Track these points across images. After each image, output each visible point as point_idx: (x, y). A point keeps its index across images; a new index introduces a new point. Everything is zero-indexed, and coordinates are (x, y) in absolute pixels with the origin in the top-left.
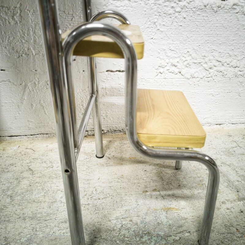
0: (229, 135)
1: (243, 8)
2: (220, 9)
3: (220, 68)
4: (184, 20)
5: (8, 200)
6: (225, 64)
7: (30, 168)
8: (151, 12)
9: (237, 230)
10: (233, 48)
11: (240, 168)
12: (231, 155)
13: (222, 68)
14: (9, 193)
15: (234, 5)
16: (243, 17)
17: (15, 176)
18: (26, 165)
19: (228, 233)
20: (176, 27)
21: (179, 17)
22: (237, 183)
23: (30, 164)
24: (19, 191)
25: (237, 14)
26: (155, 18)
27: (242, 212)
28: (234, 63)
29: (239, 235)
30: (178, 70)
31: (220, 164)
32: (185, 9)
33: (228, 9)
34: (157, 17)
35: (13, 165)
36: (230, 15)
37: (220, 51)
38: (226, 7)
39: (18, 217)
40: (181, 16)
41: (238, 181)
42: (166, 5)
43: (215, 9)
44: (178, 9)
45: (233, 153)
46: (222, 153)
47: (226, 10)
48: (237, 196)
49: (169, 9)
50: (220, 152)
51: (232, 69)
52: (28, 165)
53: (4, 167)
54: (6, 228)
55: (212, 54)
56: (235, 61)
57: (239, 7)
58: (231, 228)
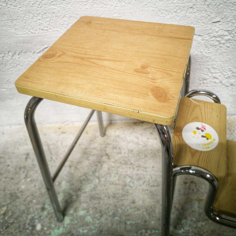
4: (228, 48)
8: (199, 45)
20: (219, 53)
21: (223, 46)
23: (106, 149)
26: (202, 49)
30: (219, 81)
32: (229, 41)
34: (204, 48)
40: (225, 46)
42: (213, 40)
44: (223, 42)
49: (214, 42)
54: (99, 203)
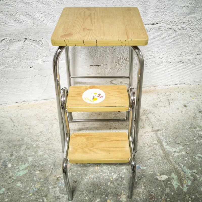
0: (158, 93)
1: (165, 28)
2: (151, 30)
3: (153, 59)
5: (50, 135)
6: (156, 57)
7: (55, 118)
9: (148, 145)
10: (160, 49)
11: (157, 115)
12: (155, 107)
13: (154, 59)
14: (50, 131)
15: (159, 27)
16: (165, 32)
17: (50, 123)
18: (53, 116)
19: (143, 146)
22: (154, 123)
23: (55, 116)
24: (54, 130)
25: (161, 31)
27: (152, 137)
28: (161, 56)
29: (148, 147)
31: (148, 113)
33: (156, 29)
35: (47, 117)
36: (158, 32)
37: (152, 51)
38: (155, 28)
39: (56, 142)
41: (154, 122)
43: (149, 30)
45: (157, 105)
46: (151, 106)
47: (155, 30)
48: (152, 130)
50: (150, 105)
51: (160, 59)
52: (54, 116)
53: (43, 118)
54: (53, 147)
55: (148, 52)
56: (161, 55)
57: (163, 27)
58: (145, 144)
